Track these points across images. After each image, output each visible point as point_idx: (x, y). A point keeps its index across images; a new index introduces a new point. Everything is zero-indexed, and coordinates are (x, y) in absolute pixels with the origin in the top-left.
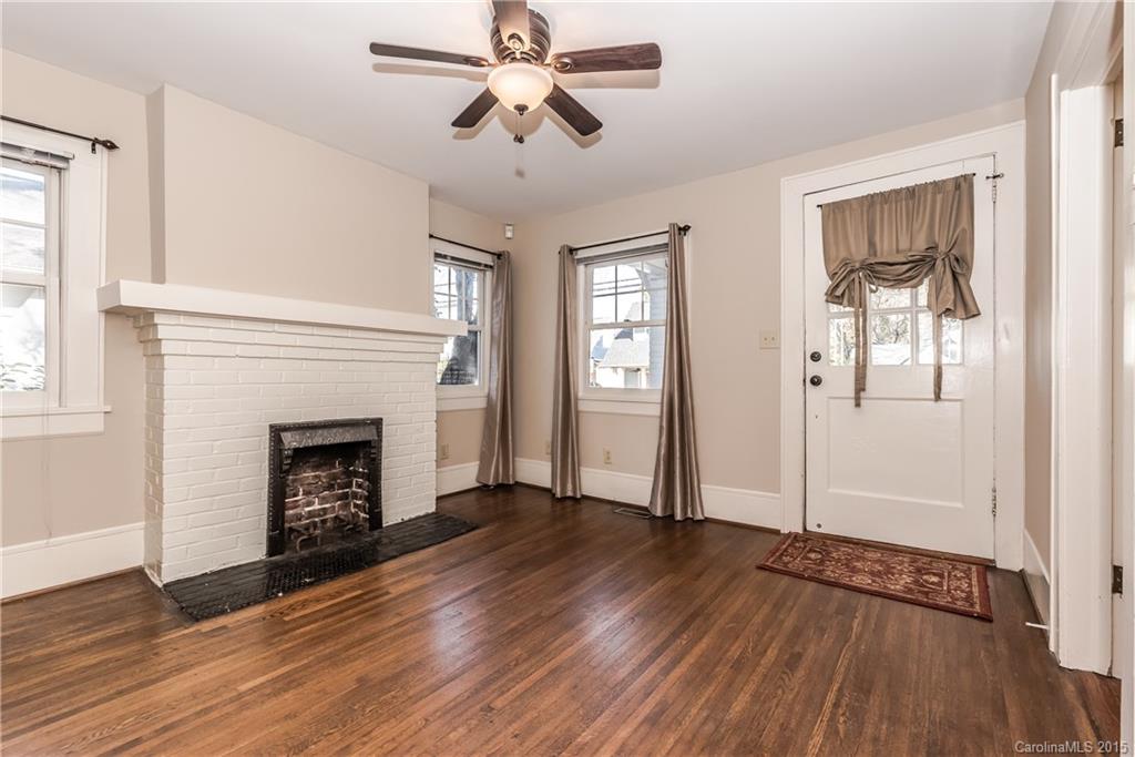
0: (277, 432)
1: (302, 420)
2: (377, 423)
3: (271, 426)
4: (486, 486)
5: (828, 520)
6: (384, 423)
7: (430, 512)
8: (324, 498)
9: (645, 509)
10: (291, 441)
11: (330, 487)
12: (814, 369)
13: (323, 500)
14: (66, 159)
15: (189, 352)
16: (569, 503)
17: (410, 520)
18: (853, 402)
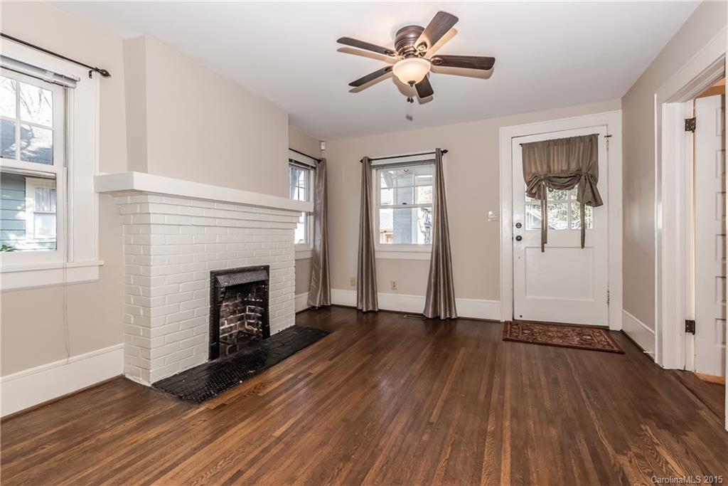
0: (215, 275)
1: (228, 268)
2: (267, 268)
3: (211, 273)
4: (314, 307)
5: (526, 313)
6: (270, 268)
7: (292, 325)
8: (231, 320)
9: (422, 315)
10: (224, 282)
11: (234, 313)
12: (517, 232)
13: (230, 321)
14: (74, 81)
15: (166, 222)
16: (371, 315)
17: (283, 331)
18: (541, 249)
